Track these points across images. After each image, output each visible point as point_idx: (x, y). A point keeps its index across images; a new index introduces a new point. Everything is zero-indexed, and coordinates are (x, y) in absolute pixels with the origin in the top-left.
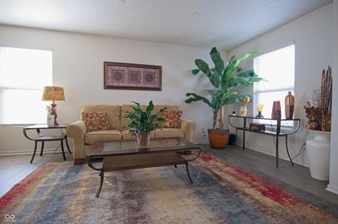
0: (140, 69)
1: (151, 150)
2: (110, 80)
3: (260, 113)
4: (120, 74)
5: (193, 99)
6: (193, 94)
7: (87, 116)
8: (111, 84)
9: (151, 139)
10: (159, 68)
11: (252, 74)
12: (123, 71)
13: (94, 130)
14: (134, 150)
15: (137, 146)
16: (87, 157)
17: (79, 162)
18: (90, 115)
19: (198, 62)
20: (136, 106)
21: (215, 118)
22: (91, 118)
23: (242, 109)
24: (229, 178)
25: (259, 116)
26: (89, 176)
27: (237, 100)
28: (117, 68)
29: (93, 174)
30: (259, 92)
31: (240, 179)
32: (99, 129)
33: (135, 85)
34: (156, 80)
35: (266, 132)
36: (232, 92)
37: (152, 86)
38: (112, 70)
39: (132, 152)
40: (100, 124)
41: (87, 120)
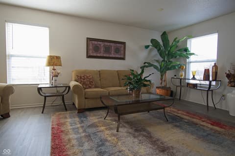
0: (111, 44)
2: (91, 51)
3: (194, 76)
4: (98, 47)
5: (146, 65)
6: (148, 63)
7: (81, 78)
8: (92, 54)
10: (124, 43)
11: (186, 50)
12: (100, 45)
13: (87, 88)
19: (153, 41)
21: (161, 79)
23: (180, 74)
25: (194, 78)
27: (177, 67)
28: (96, 43)
32: (90, 87)
33: (108, 55)
34: (122, 52)
35: (198, 88)
36: (175, 62)
37: (119, 56)
38: (92, 44)
40: (90, 84)
41: (81, 81)
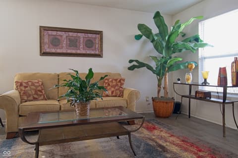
0: (79, 34)
1: (91, 121)
2: (47, 46)
3: (205, 80)
4: (59, 39)
5: (136, 66)
6: (137, 61)
7: (21, 85)
8: (48, 50)
9: (90, 109)
10: (100, 33)
11: (197, 39)
12: (61, 36)
13: (30, 101)
14: (72, 121)
15: (76, 117)
16: (20, 129)
17: (12, 136)
18: (24, 84)
19: (141, 27)
20: (74, 74)
21: (159, 86)
22: (26, 87)
23: (187, 76)
24: (174, 149)
25: (205, 83)
26: (23, 151)
27: (182, 67)
28: (54, 33)
29: (28, 148)
30: (205, 58)
31: (186, 150)
32: (35, 99)
33: (74, 52)
34: (97, 46)
35: (212, 99)
36: (176, 58)
37: (93, 53)
39: (71, 123)
40: (36, 93)
41: (21, 90)
